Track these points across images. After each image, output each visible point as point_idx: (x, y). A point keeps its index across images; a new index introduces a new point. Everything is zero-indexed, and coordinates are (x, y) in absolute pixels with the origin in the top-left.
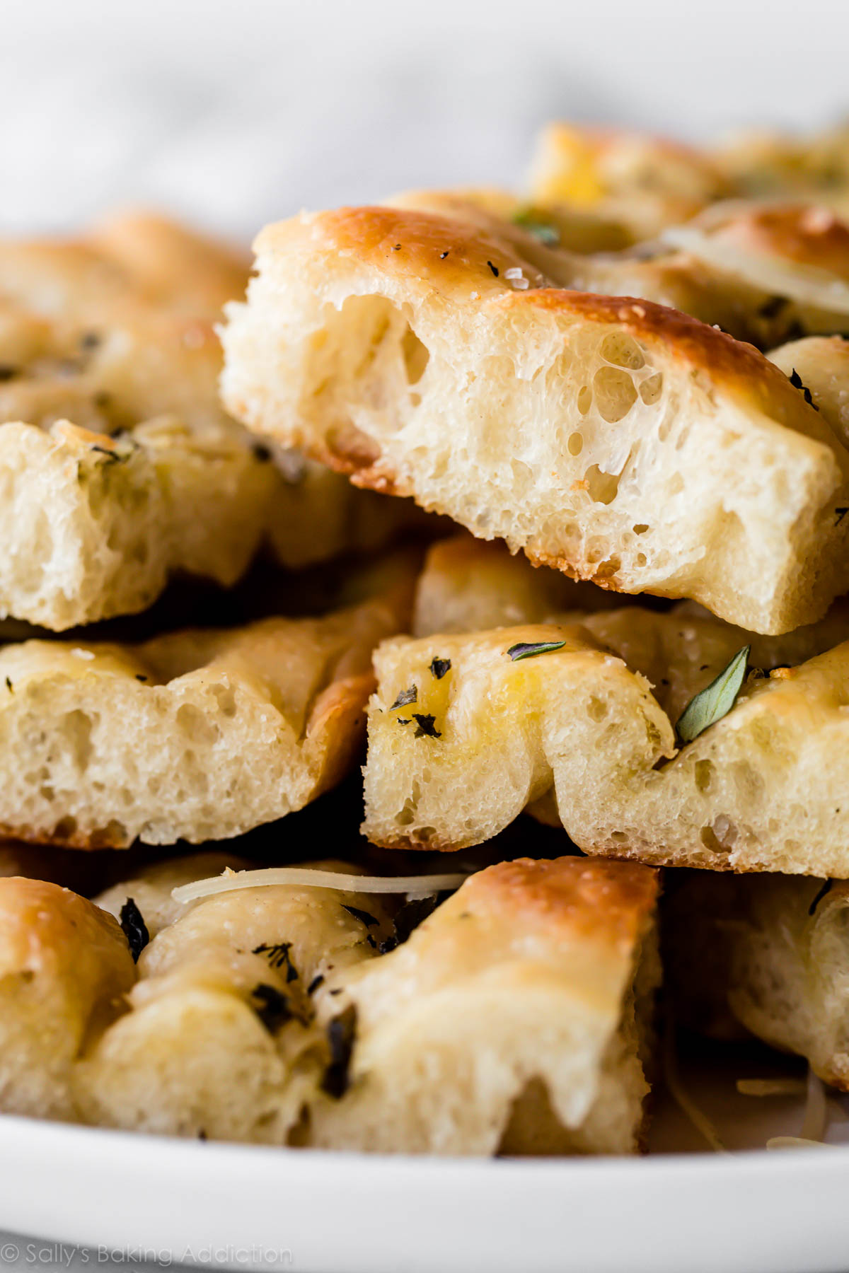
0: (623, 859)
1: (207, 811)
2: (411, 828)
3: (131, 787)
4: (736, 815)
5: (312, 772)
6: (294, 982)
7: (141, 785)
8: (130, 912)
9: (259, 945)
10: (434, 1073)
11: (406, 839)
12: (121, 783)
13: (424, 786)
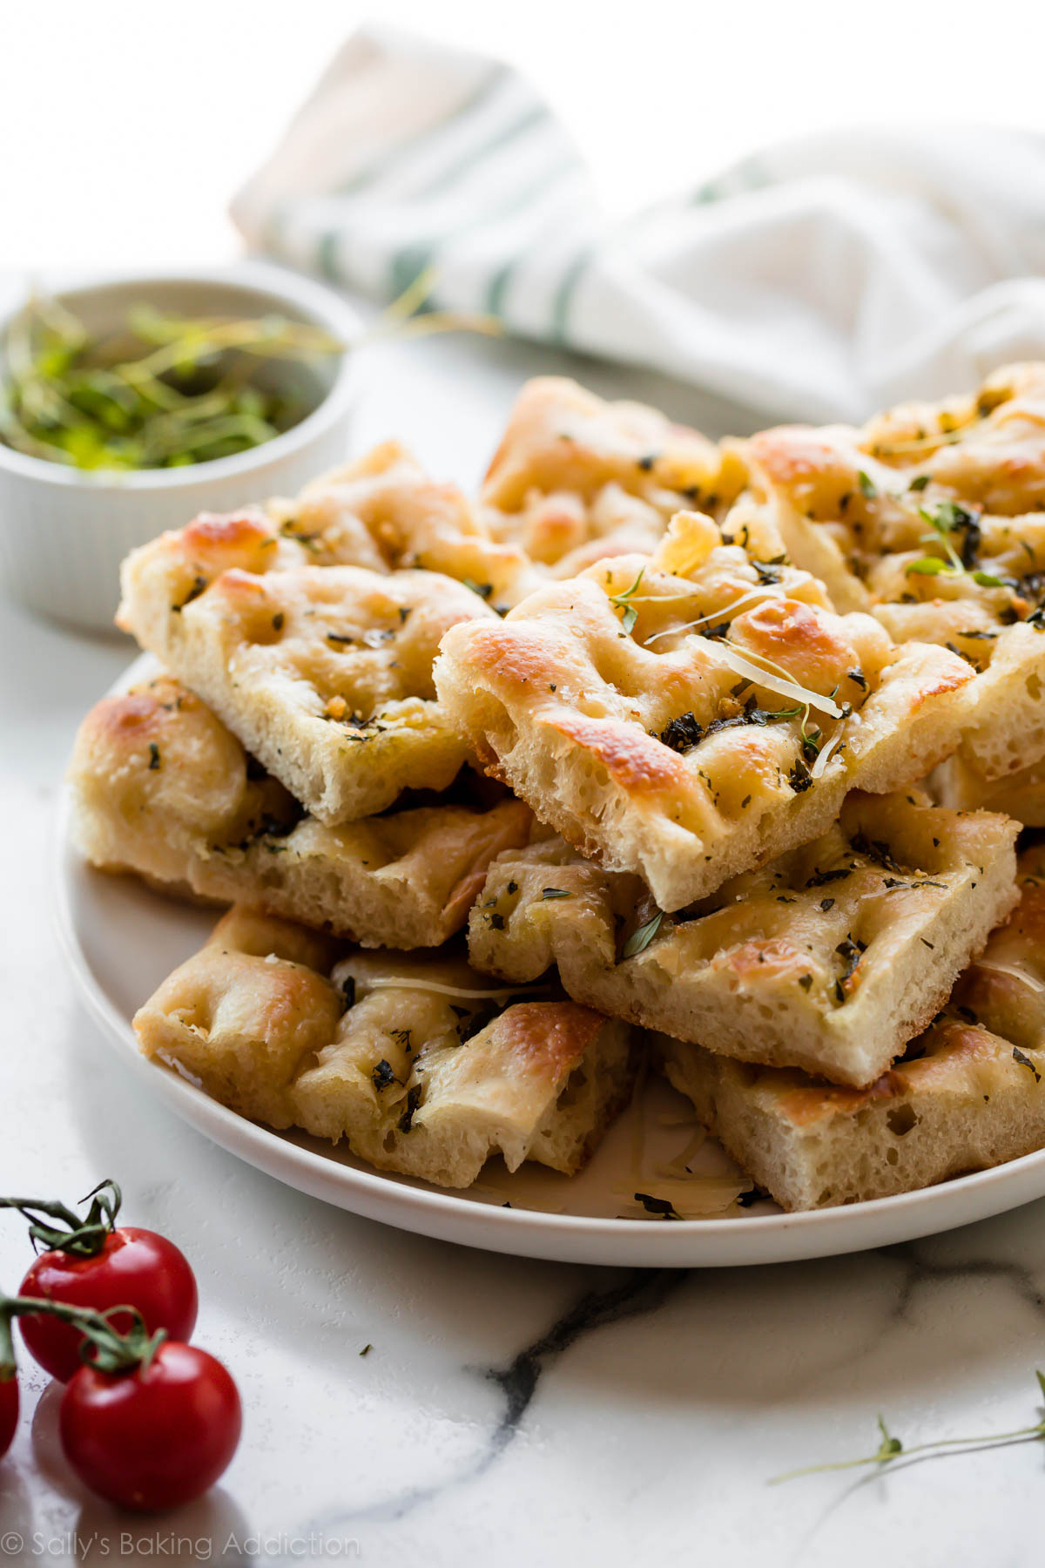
0: (590, 1009)
1: (396, 934)
2: (493, 967)
3: (358, 915)
4: (644, 1001)
5: (443, 930)
6: (409, 1053)
7: (364, 916)
8: (350, 984)
9: (394, 1030)
10: (449, 1133)
11: (490, 971)
12: (353, 913)
13: (497, 951)
